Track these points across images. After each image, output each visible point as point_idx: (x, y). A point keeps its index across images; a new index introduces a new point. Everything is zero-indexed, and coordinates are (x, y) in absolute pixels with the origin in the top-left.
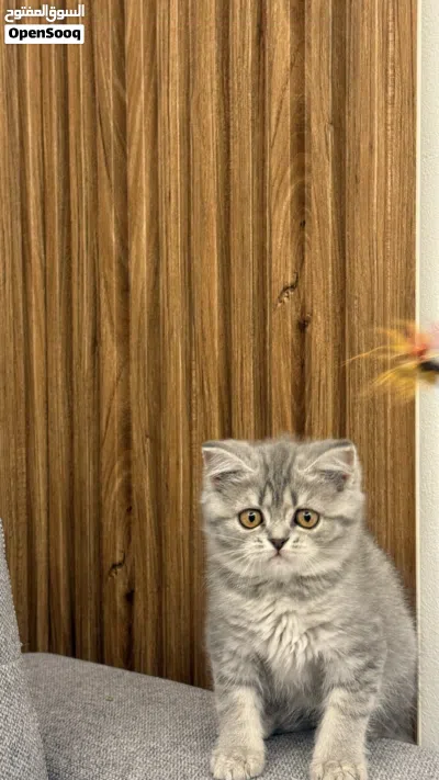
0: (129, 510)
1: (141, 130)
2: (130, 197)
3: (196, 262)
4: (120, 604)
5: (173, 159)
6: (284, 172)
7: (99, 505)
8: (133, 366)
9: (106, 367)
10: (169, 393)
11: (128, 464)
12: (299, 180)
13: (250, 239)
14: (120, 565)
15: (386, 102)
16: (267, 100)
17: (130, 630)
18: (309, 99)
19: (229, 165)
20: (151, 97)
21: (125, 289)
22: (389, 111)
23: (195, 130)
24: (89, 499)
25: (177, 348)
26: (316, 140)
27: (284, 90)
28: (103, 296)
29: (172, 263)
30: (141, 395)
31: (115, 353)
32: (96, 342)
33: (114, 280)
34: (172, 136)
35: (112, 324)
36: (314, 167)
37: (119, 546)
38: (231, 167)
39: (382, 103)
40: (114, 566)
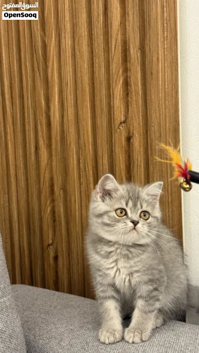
0: (54, 221)
1: (53, 54)
2: (50, 84)
3: (80, 112)
4: (52, 261)
5: (68, 66)
6: (119, 71)
7: (41, 219)
8: (54, 158)
9: (42, 159)
10: (71, 170)
11: (53, 201)
12: (125, 75)
13: (104, 102)
14: (52, 244)
15: (164, 38)
16: (110, 40)
17: (57, 272)
18: (129, 38)
19: (93, 69)
20: (57, 39)
21: (49, 124)
22: (165, 42)
23: (77, 53)
24: (36, 216)
25: (73, 150)
26: (133, 56)
27: (118, 35)
28: (39, 127)
29: (70, 113)
30: (58, 171)
31: (46, 153)
32: (37, 148)
33: (44, 121)
34: (67, 56)
35: (44, 140)
36: (132, 69)
37: (50, 237)
38: (95, 70)
39: (162, 39)
40: (49, 245)
